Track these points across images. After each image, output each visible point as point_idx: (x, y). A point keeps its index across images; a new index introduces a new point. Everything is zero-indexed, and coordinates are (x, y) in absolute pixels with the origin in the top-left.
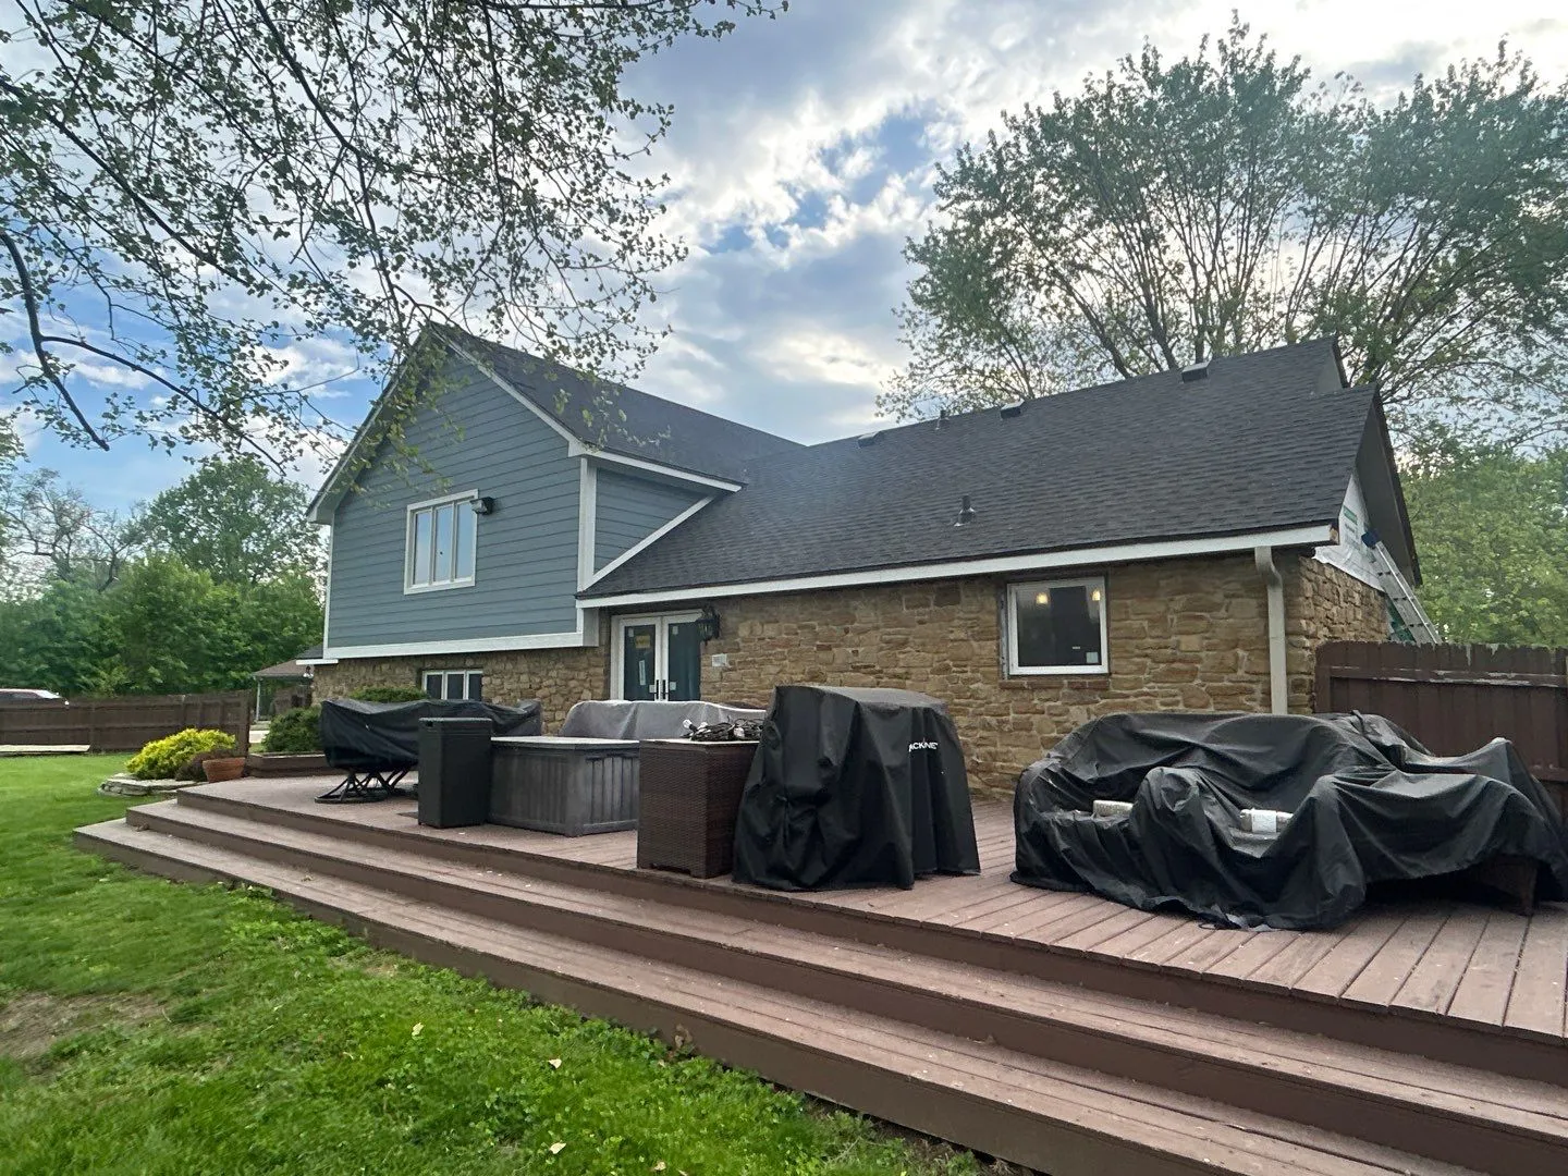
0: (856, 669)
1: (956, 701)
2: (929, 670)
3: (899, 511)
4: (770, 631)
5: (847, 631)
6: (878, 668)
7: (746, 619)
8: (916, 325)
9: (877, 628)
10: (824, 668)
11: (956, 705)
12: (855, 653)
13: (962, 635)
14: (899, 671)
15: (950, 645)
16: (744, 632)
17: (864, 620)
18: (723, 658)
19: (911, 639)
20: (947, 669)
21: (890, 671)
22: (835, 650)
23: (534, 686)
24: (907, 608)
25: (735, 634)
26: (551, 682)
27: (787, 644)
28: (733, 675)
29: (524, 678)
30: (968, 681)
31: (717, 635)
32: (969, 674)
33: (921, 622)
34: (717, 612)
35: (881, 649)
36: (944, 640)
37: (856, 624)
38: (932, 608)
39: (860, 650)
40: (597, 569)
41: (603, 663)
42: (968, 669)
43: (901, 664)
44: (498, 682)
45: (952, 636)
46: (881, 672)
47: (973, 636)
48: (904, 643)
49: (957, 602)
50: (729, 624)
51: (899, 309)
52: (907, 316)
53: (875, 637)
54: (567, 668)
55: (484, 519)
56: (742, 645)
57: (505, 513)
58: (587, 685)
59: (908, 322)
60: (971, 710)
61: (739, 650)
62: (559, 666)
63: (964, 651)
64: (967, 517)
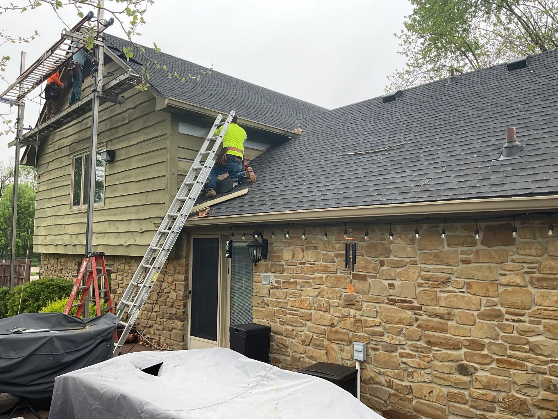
0: (392, 302)
1: (509, 352)
2: (476, 313)
3: (430, 148)
4: (309, 256)
5: (382, 263)
6: (416, 304)
7: (290, 244)
8: (410, 43)
9: (414, 263)
10: (360, 297)
11: (509, 356)
12: (391, 285)
13: (518, 280)
14: (439, 310)
15: (501, 289)
16: (287, 255)
17: (399, 254)
18: (272, 277)
19: (453, 278)
20: (498, 316)
21: (429, 308)
22: (369, 280)
24: (449, 245)
25: (279, 257)
27: (325, 270)
28: (279, 293)
30: (523, 332)
31: (265, 256)
32: (527, 324)
33: (466, 262)
34: (265, 237)
35: (420, 285)
36: (494, 283)
37: (392, 258)
38: (479, 247)
39: (397, 283)
41: (184, 271)
42: (525, 318)
43: (443, 304)
44: (120, 277)
45: (504, 280)
46: (420, 309)
47: (531, 282)
48: (446, 282)
49: (512, 242)
50: (275, 249)
51: (399, 34)
52: (404, 37)
53: (413, 272)
56: (285, 266)
58: (173, 287)
59: (405, 42)
60: (530, 365)
61: (283, 271)
63: (518, 298)
64: (511, 150)
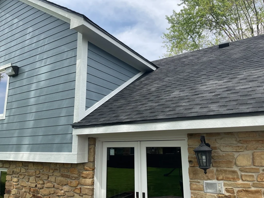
7: (245, 149)
16: (242, 161)
18: (220, 185)
23: (39, 186)
25: (230, 163)
26: (49, 185)
29: (32, 179)
40: (87, 107)
41: (91, 176)
44: (15, 179)
54: (62, 176)
55: (13, 79)
56: (240, 173)
57: (25, 75)
58: (78, 191)
61: (236, 179)
62: (56, 173)
